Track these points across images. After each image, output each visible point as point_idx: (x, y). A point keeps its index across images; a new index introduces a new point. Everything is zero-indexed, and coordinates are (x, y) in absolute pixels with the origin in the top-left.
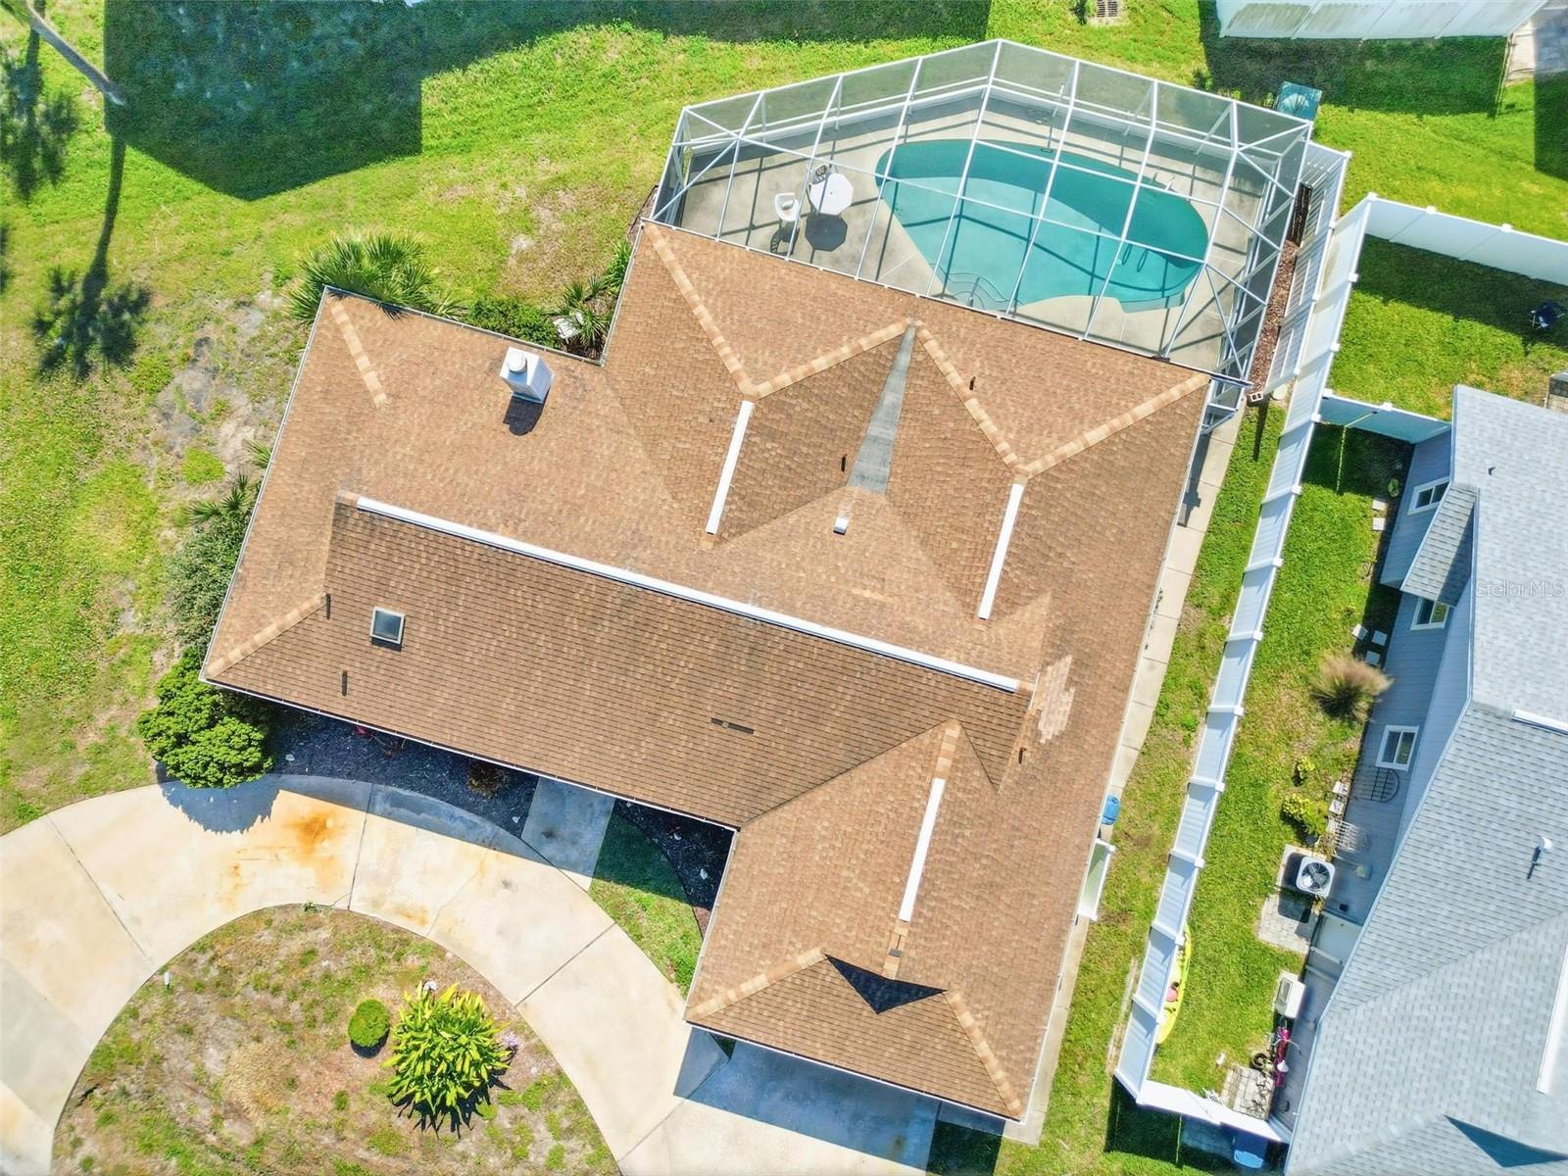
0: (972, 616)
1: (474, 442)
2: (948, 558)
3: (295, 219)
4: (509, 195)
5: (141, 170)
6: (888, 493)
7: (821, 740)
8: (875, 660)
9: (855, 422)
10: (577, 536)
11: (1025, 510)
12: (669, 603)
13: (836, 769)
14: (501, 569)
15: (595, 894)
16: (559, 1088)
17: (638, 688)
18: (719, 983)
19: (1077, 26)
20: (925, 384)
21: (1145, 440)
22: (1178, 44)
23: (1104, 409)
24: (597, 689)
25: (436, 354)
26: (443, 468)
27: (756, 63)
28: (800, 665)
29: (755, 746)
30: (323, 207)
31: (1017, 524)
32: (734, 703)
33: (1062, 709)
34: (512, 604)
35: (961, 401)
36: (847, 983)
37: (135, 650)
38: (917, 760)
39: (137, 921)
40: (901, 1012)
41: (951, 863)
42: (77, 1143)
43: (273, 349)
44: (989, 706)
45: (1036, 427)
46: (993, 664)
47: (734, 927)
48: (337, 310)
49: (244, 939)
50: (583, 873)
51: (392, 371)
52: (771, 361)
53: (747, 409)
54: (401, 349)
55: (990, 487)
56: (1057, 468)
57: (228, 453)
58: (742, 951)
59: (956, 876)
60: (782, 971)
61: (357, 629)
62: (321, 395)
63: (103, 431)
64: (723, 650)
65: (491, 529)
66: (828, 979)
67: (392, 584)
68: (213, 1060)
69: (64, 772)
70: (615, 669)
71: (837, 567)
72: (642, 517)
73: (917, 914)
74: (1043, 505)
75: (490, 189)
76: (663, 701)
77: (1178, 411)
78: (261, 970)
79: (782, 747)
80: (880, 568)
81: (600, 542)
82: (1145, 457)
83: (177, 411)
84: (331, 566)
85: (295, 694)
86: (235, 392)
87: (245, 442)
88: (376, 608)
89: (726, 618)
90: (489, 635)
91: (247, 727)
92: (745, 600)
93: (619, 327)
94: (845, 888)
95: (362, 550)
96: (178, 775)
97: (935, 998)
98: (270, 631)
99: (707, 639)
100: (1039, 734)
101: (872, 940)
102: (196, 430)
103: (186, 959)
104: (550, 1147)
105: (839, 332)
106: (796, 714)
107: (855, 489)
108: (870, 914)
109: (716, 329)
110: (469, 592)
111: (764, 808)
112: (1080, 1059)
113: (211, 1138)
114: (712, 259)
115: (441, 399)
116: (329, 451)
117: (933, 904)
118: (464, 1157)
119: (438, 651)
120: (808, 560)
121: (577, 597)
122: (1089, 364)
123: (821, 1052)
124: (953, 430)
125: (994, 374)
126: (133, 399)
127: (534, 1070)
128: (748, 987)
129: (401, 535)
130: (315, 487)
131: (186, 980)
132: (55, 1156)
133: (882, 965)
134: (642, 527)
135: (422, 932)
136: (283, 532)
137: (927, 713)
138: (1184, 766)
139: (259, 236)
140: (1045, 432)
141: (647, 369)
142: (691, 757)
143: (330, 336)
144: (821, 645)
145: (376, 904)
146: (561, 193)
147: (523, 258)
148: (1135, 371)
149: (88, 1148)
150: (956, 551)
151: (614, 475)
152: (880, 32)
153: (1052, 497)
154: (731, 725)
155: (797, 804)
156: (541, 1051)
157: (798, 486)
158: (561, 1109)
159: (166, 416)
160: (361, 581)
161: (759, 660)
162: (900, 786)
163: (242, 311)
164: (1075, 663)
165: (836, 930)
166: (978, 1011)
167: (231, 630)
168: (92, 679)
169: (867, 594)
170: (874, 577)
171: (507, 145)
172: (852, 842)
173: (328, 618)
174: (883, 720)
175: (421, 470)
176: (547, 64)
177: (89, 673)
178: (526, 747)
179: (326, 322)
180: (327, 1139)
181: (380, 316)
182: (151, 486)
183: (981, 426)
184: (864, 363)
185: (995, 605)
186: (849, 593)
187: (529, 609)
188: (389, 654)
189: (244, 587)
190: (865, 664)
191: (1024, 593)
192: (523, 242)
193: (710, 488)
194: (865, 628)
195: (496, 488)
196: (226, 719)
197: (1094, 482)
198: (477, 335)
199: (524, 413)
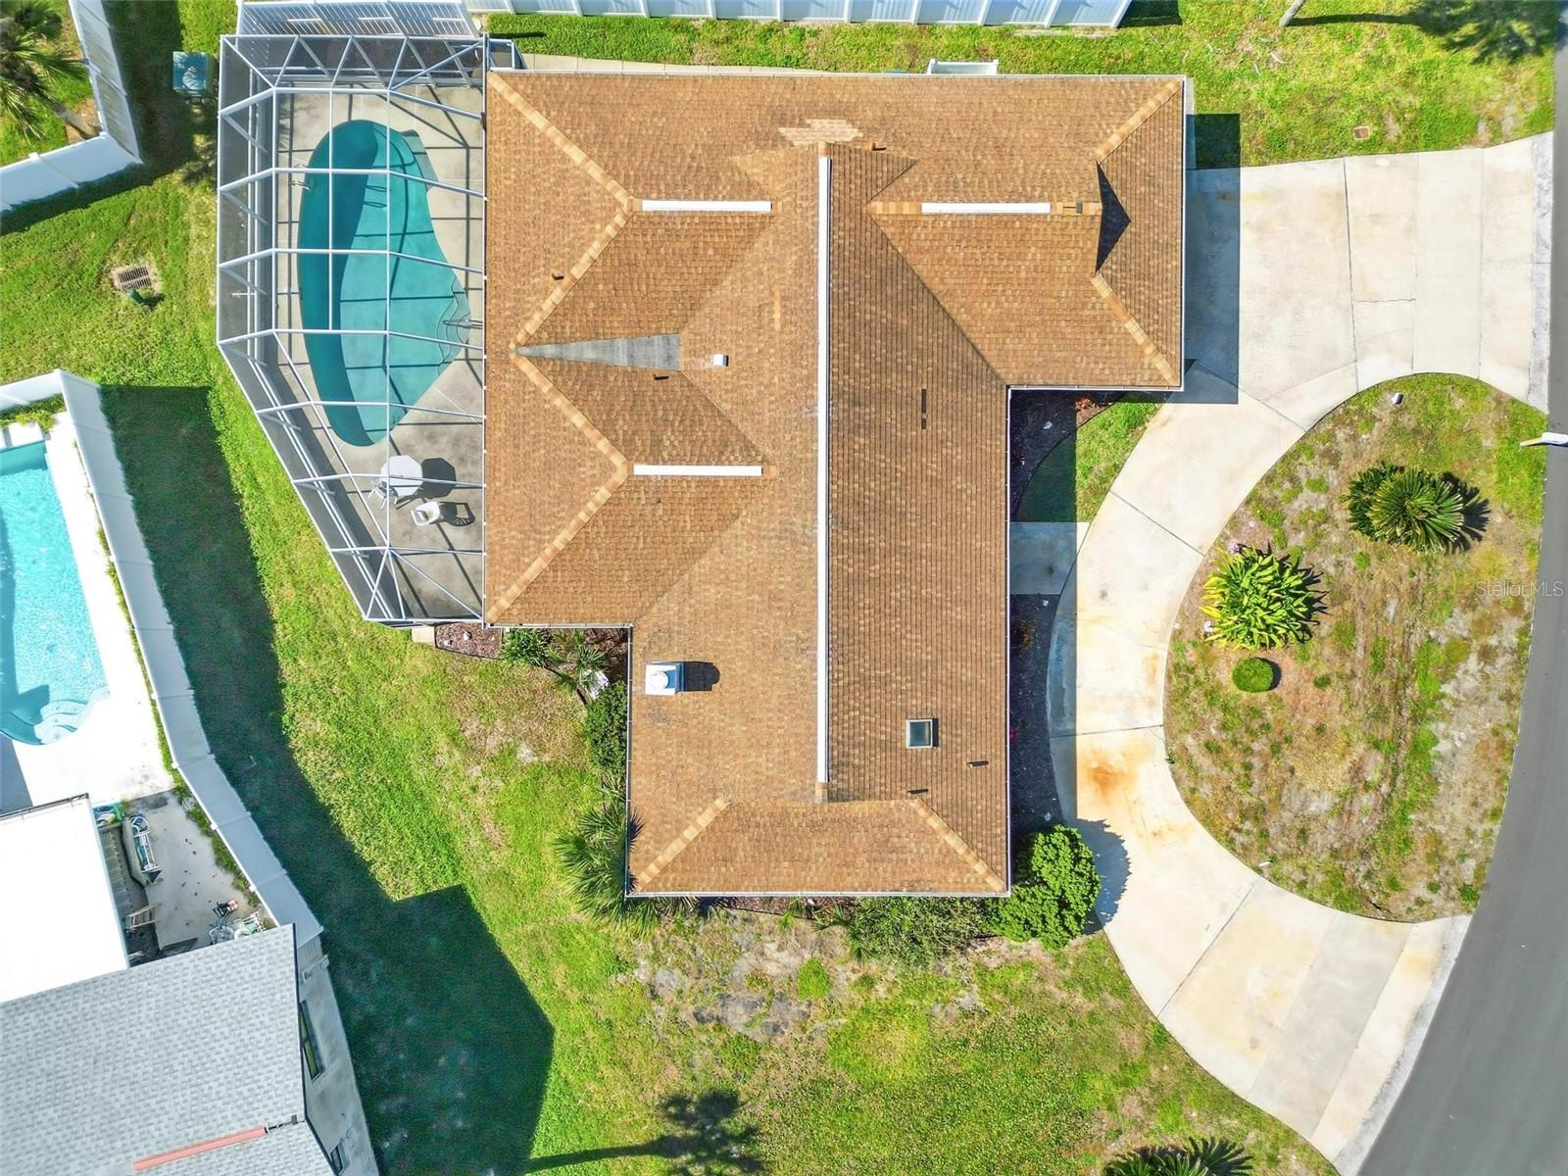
0: (771, 217)
1: (737, 707)
2: (723, 255)
3: (559, 972)
4: (482, 782)
5: (550, 1135)
6: (677, 331)
7: (915, 327)
8: (835, 290)
9: (620, 378)
10: (798, 585)
11: (664, 195)
12: (835, 487)
13: (936, 308)
14: (846, 643)
15: (1090, 516)
16: (1261, 499)
17: (913, 500)
18: (1143, 364)
19: (167, 302)
20: (568, 324)
21: (565, 113)
22: (160, 202)
23: (549, 153)
24: (924, 537)
25: (663, 773)
26: (770, 723)
27: (288, 591)
28: (857, 357)
29: (935, 386)
30: (540, 952)
31: (678, 198)
32: (904, 412)
33: (828, 126)
34: (873, 627)
35: (578, 285)
36: (1114, 250)
37: (993, 986)
38: (911, 234)
39: (1224, 906)
40: (1124, 198)
41: (990, 182)
42: (1420, 902)
43: (688, 950)
44: (847, 180)
45: (582, 209)
46: (811, 185)
47: (1092, 365)
48: (648, 876)
49: (1212, 809)
50: (1075, 531)
51: (692, 805)
52: (589, 463)
53: (641, 469)
54: (668, 805)
55: (650, 232)
56: (616, 177)
57: (794, 961)
58: (1110, 351)
59: (1000, 176)
60: (1118, 309)
61: (929, 762)
62: (729, 864)
63: (806, 1080)
64: (862, 430)
65: (814, 660)
66: (1114, 267)
67: (883, 737)
68: (1321, 805)
69: (1115, 1013)
70: (903, 525)
71: (760, 351)
72: (764, 537)
73: (1041, 199)
74: (653, 182)
75: (480, 801)
76: (919, 476)
77: (529, 91)
78: (1233, 786)
79: (930, 361)
80: (750, 314)
81: (798, 564)
82: (581, 109)
83: (769, 1020)
84: (883, 795)
85: (998, 807)
86: (736, 973)
87: (780, 948)
88: (908, 746)
89: (835, 432)
90: (904, 642)
91: (1037, 850)
92: (815, 420)
93: (592, 619)
94: (1036, 271)
95: (862, 771)
96: (1093, 900)
97: (1105, 171)
98: (952, 840)
99: (857, 447)
100: (856, 140)
101: (1073, 232)
102: (782, 998)
103: (1243, 853)
104: (1309, 492)
105: (542, 413)
106: (899, 354)
107: (681, 361)
108: (1052, 241)
109: (573, 522)
110: (873, 667)
111: (985, 367)
112: (1112, 60)
113: (1385, 788)
114: (506, 551)
115: (706, 751)
116: (778, 839)
117: (1029, 189)
118: (1338, 564)
119: (929, 685)
120: (761, 379)
121: (851, 570)
122: (507, 182)
123: (1174, 263)
124: (605, 284)
125: (542, 262)
126: (769, 1064)
127: (1252, 524)
128: (1140, 337)
129: (840, 738)
130: (815, 841)
131: (1261, 848)
132: (1435, 917)
133: (1093, 217)
134: (772, 534)
135: (1164, 655)
136: (861, 859)
137: (868, 234)
138: (836, 32)
139: (585, 1001)
140: (586, 199)
141: (626, 579)
142: (959, 442)
143: (673, 875)
144: (835, 342)
145: (1151, 703)
146: (468, 733)
147: (540, 748)
148: (503, 139)
149: (1421, 891)
150: (715, 249)
151: (733, 577)
152: (225, 482)
153: (643, 176)
154: (924, 411)
155: (975, 337)
156: (1234, 523)
157: (695, 409)
158: (1277, 492)
159: (776, 1028)
160: (888, 766)
161: (862, 396)
162: (937, 244)
163: (660, 991)
164: (783, 125)
165: (1073, 269)
166: (1105, 133)
167: (959, 880)
168: (1029, 1016)
169: (777, 316)
170: (760, 315)
171: (433, 801)
172: (994, 275)
173: (927, 790)
174: (884, 273)
175: (778, 740)
176: (343, 785)
177: (1022, 1020)
178: (988, 590)
179: (660, 885)
180: (1357, 685)
181: (641, 838)
182: (843, 1021)
183: (596, 257)
184: (564, 383)
185: (755, 199)
186: (782, 332)
187: (872, 611)
188: (942, 728)
189: (918, 881)
190: (841, 298)
191: (737, 178)
192: (525, 753)
193: (722, 484)
194: (809, 307)
195: (775, 671)
196: (1035, 868)
197: (618, 146)
198: (634, 745)
199: (696, 676)
